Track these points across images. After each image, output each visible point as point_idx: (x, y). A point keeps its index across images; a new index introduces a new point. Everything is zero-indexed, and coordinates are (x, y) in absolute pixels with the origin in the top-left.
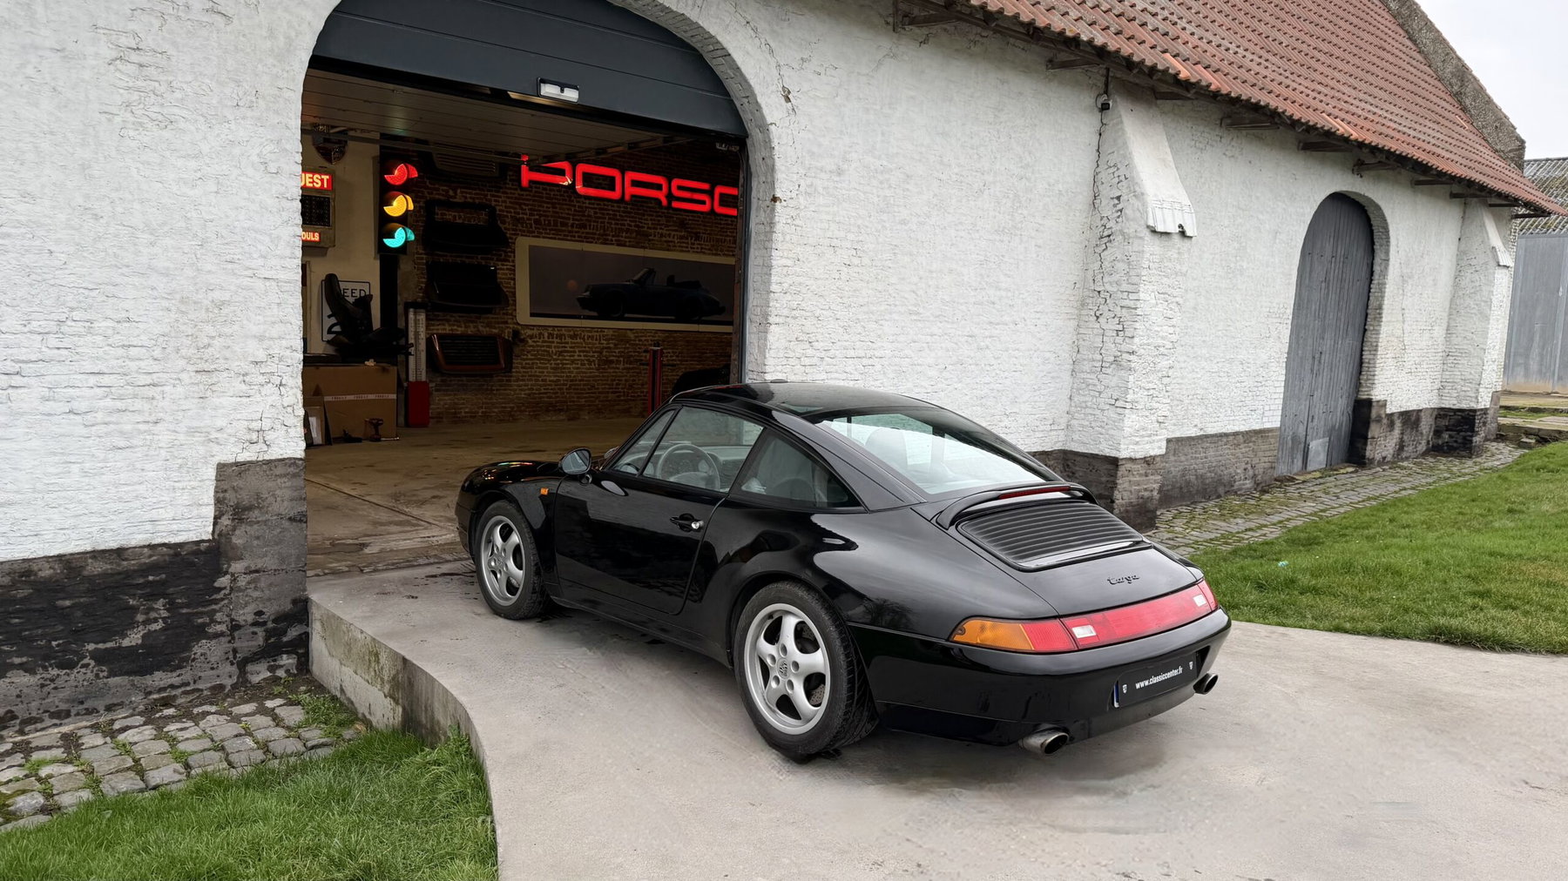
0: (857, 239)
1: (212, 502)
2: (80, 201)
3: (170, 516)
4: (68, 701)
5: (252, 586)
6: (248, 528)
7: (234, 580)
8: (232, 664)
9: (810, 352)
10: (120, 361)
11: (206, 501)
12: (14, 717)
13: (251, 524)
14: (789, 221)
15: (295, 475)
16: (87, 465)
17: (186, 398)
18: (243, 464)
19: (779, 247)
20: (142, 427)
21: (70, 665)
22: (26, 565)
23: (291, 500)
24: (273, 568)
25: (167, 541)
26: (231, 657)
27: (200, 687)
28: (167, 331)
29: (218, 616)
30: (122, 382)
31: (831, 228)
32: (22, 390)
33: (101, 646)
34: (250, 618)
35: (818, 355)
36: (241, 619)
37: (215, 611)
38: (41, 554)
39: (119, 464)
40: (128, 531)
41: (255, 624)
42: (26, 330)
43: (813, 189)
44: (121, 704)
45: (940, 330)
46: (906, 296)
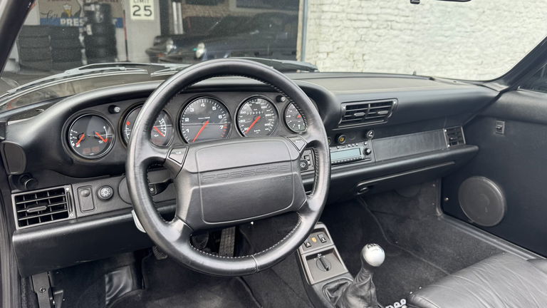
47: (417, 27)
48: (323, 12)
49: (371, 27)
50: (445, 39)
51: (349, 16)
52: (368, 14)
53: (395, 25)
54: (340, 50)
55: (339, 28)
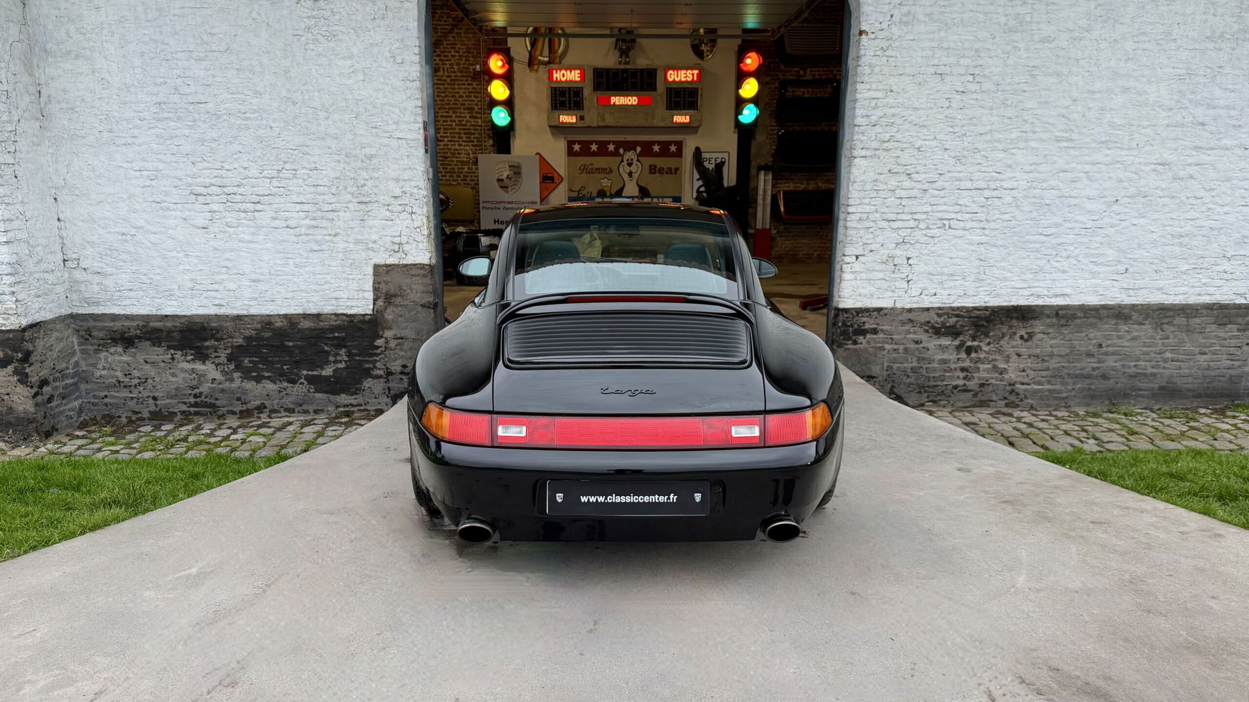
0: (974, 63)
1: (371, 289)
2: (284, 93)
3: (346, 296)
4: (293, 403)
5: (399, 347)
6: (395, 309)
7: (387, 342)
8: (388, 397)
9: (907, 184)
10: (313, 196)
11: (368, 289)
12: (265, 407)
13: (397, 306)
14: (878, 53)
15: (424, 276)
16: (298, 260)
17: (353, 220)
18: (390, 265)
19: (866, 79)
20: (326, 237)
21: (293, 382)
22: (268, 318)
23: (423, 293)
24: (413, 337)
25: (345, 312)
26: (387, 392)
27: (369, 408)
28: (338, 175)
29: (378, 364)
30: (315, 209)
31: (937, 56)
32: (261, 213)
33: (310, 373)
34: (399, 369)
35: (919, 186)
36: (393, 369)
37: (376, 361)
38: (276, 313)
39: (315, 261)
40: (323, 303)
41: (402, 373)
42: (261, 176)
43: (911, 17)
44: (322, 410)
45: (1109, 158)
46: (1051, 121)
47: (993, 223)
48: (849, 213)
49: (917, 227)
50: (1043, 238)
51: (885, 216)
52: (911, 213)
53: (954, 224)
54: (874, 252)
55: (871, 230)
